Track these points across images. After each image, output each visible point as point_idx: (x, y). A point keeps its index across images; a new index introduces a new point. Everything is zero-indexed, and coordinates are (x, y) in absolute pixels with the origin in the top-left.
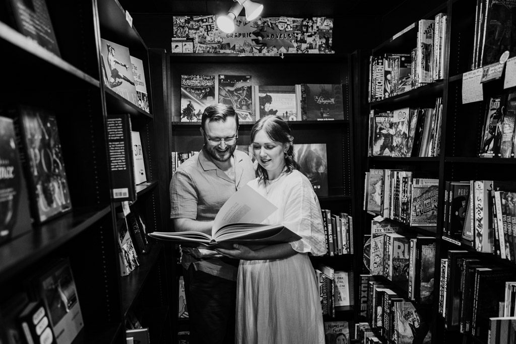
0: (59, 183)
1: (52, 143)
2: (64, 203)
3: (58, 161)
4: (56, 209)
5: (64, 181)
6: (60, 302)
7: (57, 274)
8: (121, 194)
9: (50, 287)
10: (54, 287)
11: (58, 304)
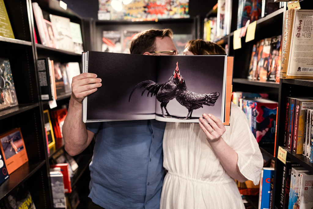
0: (9, 93)
1: (5, 73)
2: (12, 102)
3: (9, 82)
4: (5, 105)
5: (13, 91)
6: (12, 148)
7: (11, 135)
8: (45, 98)
9: (6, 142)
10: (8, 141)
11: (10, 149)
